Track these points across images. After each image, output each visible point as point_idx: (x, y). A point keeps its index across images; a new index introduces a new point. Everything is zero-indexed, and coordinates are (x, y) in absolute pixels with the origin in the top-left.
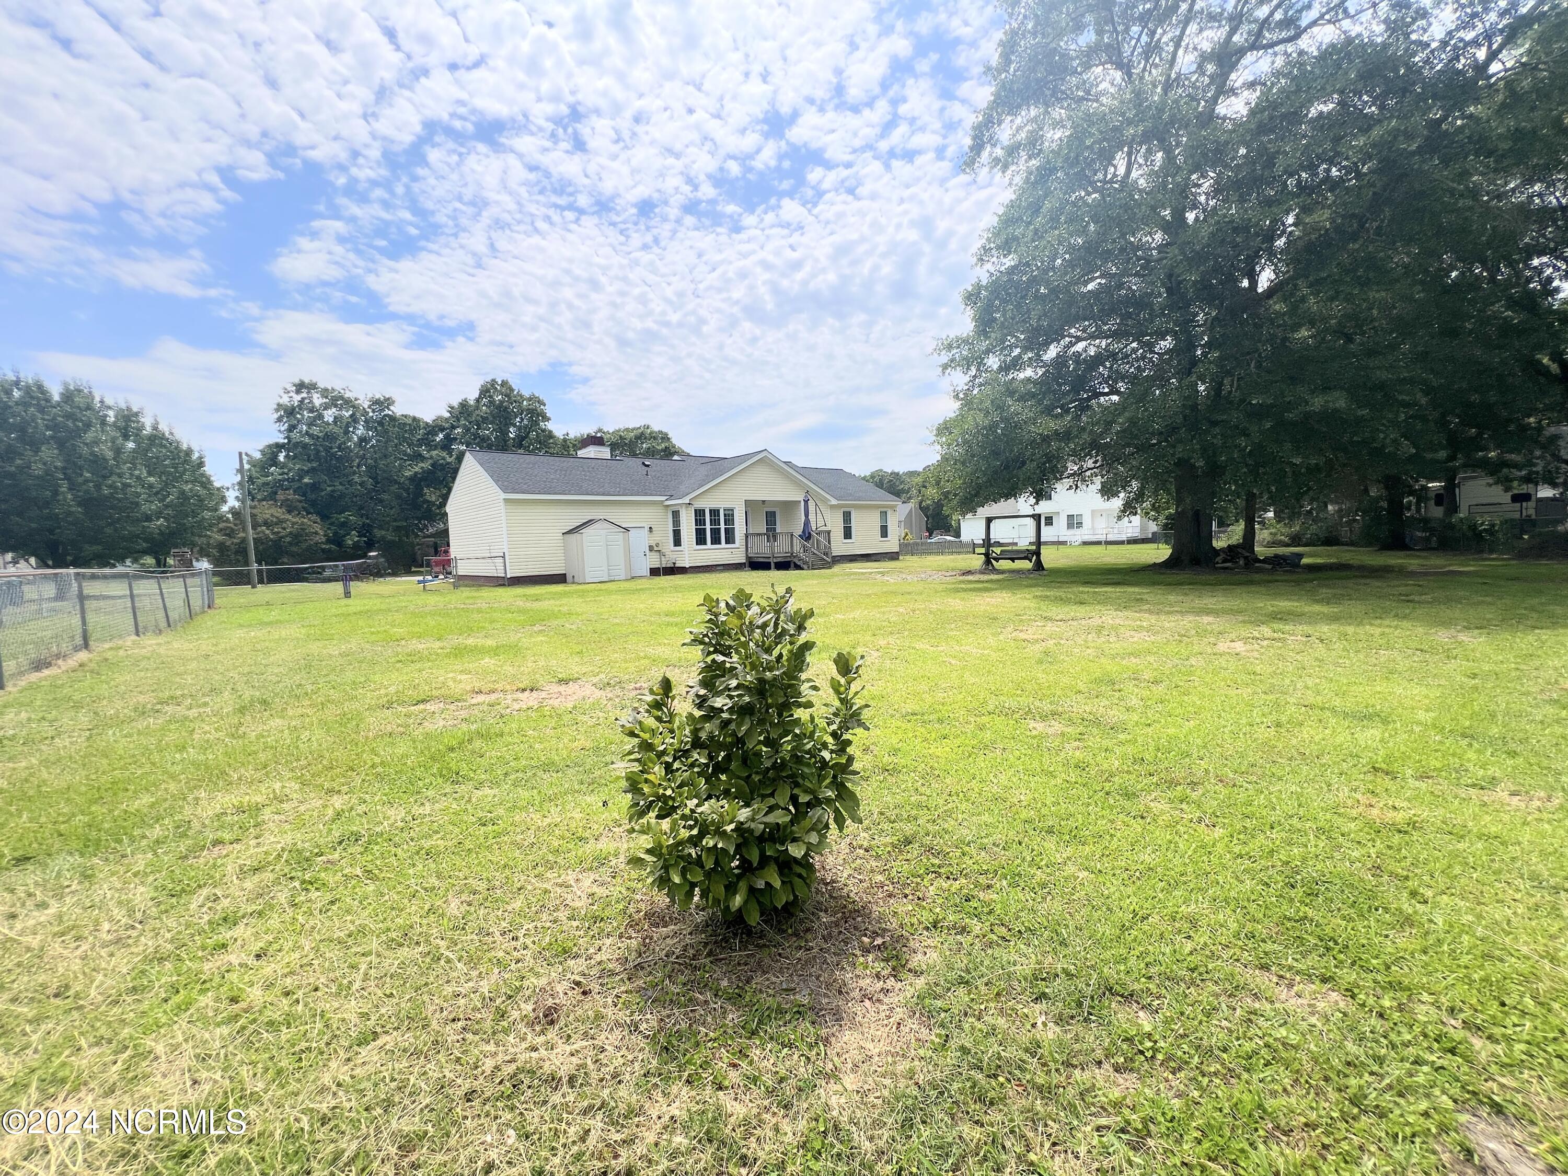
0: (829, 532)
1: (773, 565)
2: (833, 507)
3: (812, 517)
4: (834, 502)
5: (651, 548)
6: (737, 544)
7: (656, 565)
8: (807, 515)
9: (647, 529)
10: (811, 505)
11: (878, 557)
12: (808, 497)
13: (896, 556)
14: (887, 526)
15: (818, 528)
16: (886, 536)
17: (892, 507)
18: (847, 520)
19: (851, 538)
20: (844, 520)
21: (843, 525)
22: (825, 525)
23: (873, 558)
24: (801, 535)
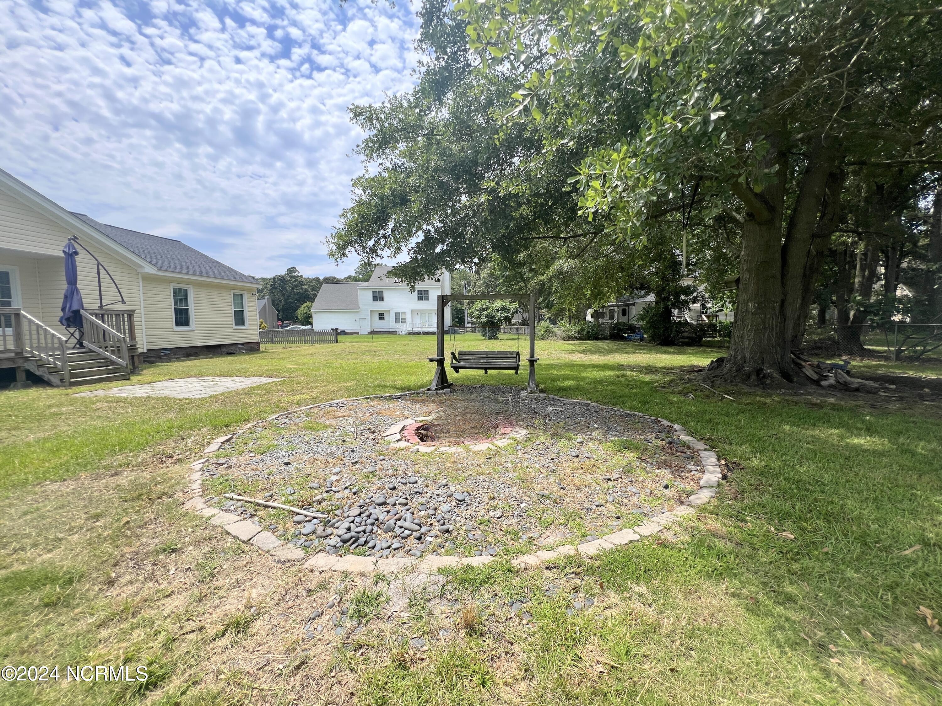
0: (130, 315)
2: (148, 279)
4: (149, 269)
8: (72, 279)
10: (86, 263)
11: (232, 349)
12: (74, 248)
13: (256, 347)
14: (243, 312)
15: (101, 306)
16: (243, 323)
17: (249, 290)
18: (181, 300)
19: (187, 323)
20: (175, 300)
21: (173, 307)
22: (123, 302)
23: (224, 350)
24: (62, 318)
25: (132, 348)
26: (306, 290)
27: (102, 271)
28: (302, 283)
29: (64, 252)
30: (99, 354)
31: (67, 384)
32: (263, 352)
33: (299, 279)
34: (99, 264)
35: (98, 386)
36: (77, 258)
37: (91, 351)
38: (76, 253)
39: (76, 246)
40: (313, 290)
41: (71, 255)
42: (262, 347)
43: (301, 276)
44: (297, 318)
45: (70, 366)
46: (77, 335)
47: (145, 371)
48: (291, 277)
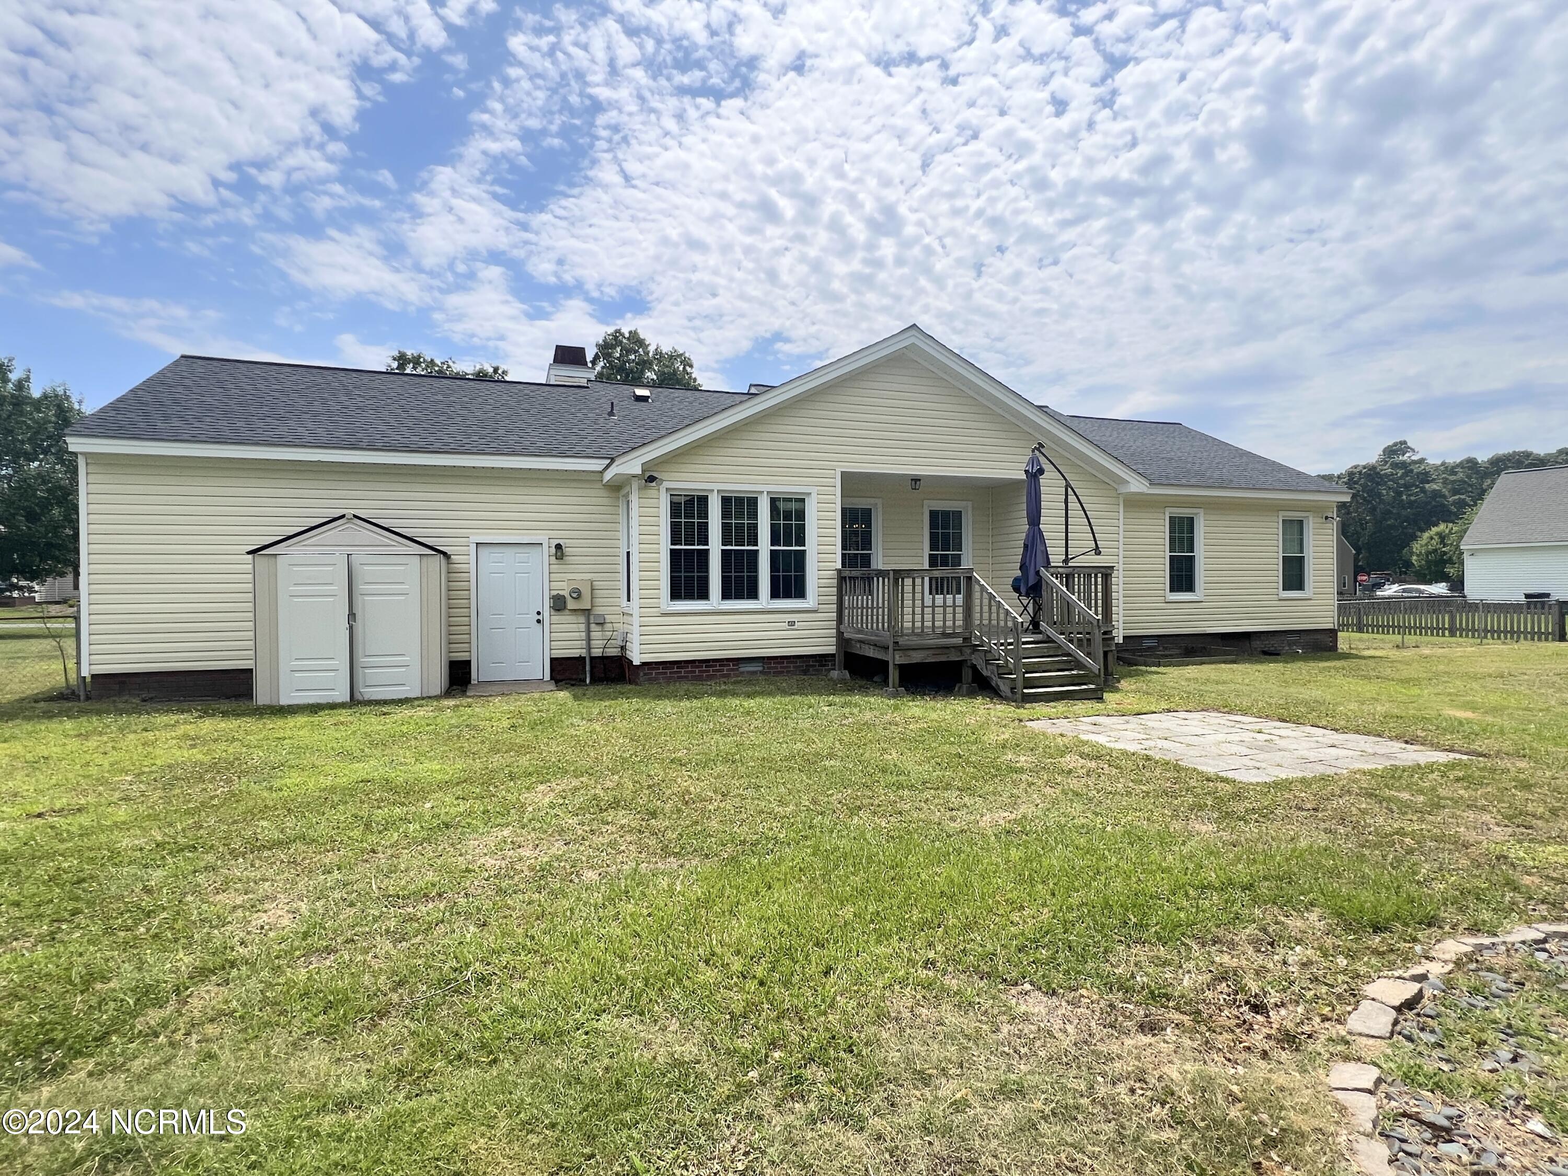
0: (1107, 573)
1: (893, 675)
2: (1135, 503)
3: (1051, 526)
4: (1137, 485)
5: (559, 604)
6: (810, 601)
7: (575, 650)
8: (1034, 518)
9: (547, 551)
10: (1051, 486)
11: (1273, 643)
12: (1039, 463)
13: (1328, 640)
14: (1302, 559)
15: (1066, 561)
16: (1300, 586)
17: (1317, 509)
18: (1181, 540)
19: (1190, 588)
20: (1172, 540)
21: (1168, 554)
22: (1097, 551)
23: (1257, 644)
24: (1016, 580)
25: (1107, 636)
26: (1436, 494)
27: (1072, 498)
28: (1425, 477)
29: (1026, 472)
30: (1059, 647)
31: (1019, 696)
32: (1346, 656)
33: (1416, 469)
34: (1068, 486)
35: (1060, 707)
36: (1043, 480)
37: (1049, 640)
38: (1041, 471)
39: (1042, 459)
40: (1455, 492)
41: (1034, 475)
42: (1345, 641)
43: (1422, 461)
44: (1408, 564)
45: (1024, 664)
46: (1030, 609)
47: (1124, 684)
48: (1395, 465)
